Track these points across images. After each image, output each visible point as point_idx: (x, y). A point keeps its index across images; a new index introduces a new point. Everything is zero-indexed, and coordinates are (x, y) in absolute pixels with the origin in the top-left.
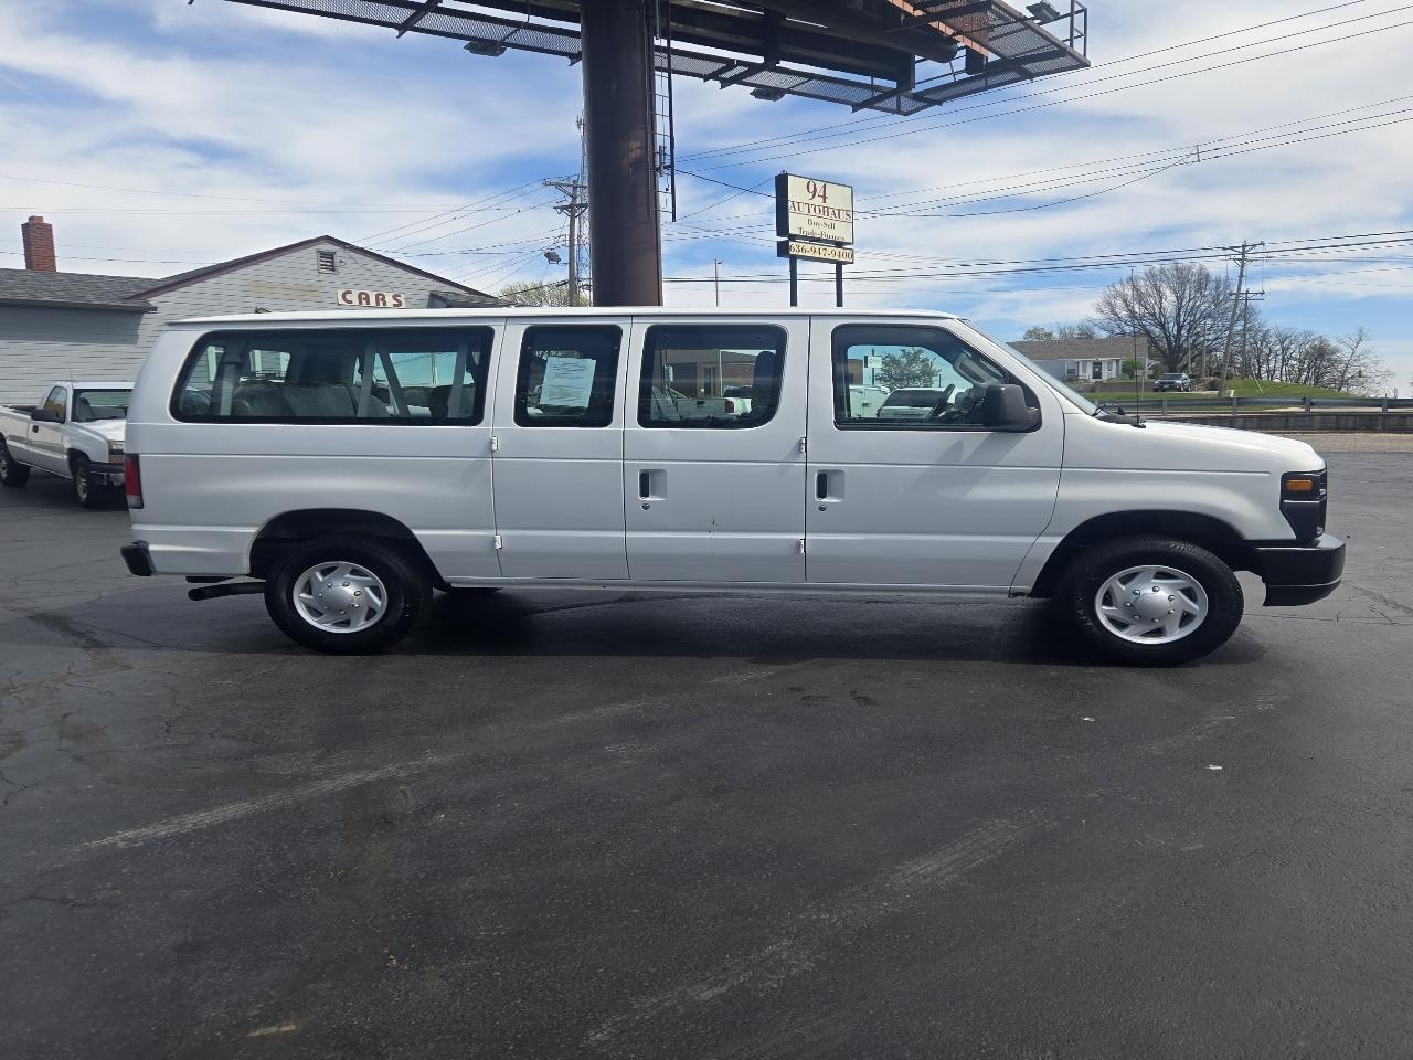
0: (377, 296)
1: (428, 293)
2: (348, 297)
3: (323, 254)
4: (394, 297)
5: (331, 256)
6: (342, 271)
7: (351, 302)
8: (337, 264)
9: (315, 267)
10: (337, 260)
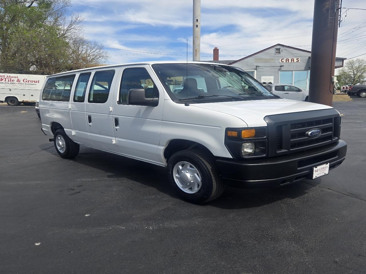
0: (291, 59)
1: (308, 57)
2: (283, 60)
3: (277, 49)
4: (297, 59)
5: (279, 49)
6: (282, 53)
7: (283, 62)
8: (281, 51)
9: (274, 53)
10: (281, 50)
